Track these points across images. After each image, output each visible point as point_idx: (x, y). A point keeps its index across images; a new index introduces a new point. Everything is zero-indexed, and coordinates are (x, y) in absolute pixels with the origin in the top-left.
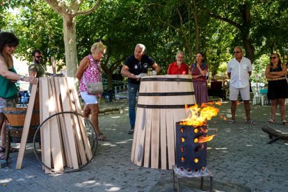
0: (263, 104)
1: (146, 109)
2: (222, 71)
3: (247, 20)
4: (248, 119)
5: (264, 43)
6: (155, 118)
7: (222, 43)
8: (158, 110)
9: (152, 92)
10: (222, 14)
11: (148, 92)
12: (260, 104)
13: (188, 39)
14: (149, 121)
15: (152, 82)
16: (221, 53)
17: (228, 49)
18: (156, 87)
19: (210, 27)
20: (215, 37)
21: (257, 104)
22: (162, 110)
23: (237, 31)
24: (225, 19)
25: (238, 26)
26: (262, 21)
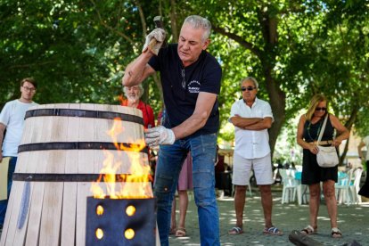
0: (300, 202)
1: (32, 183)
2: (227, 139)
3: (272, 41)
4: (269, 224)
5: (302, 89)
6: (51, 201)
9: (48, 141)
10: (225, 26)
11: (39, 141)
12: (296, 202)
15: (51, 120)
16: (224, 102)
17: (238, 94)
21: (290, 203)
23: (253, 60)
24: (233, 36)
25: (255, 51)
26: (297, 46)
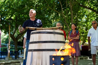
1: (33, 52)
6: (39, 58)
7: (88, 23)
8: (41, 52)
9: (37, 41)
10: (87, 5)
11: (35, 41)
13: (66, 19)
14: (35, 60)
15: (38, 35)
16: (88, 29)
18: (40, 38)
19: (80, 13)
20: (84, 19)
22: (43, 52)
25: (97, 12)
